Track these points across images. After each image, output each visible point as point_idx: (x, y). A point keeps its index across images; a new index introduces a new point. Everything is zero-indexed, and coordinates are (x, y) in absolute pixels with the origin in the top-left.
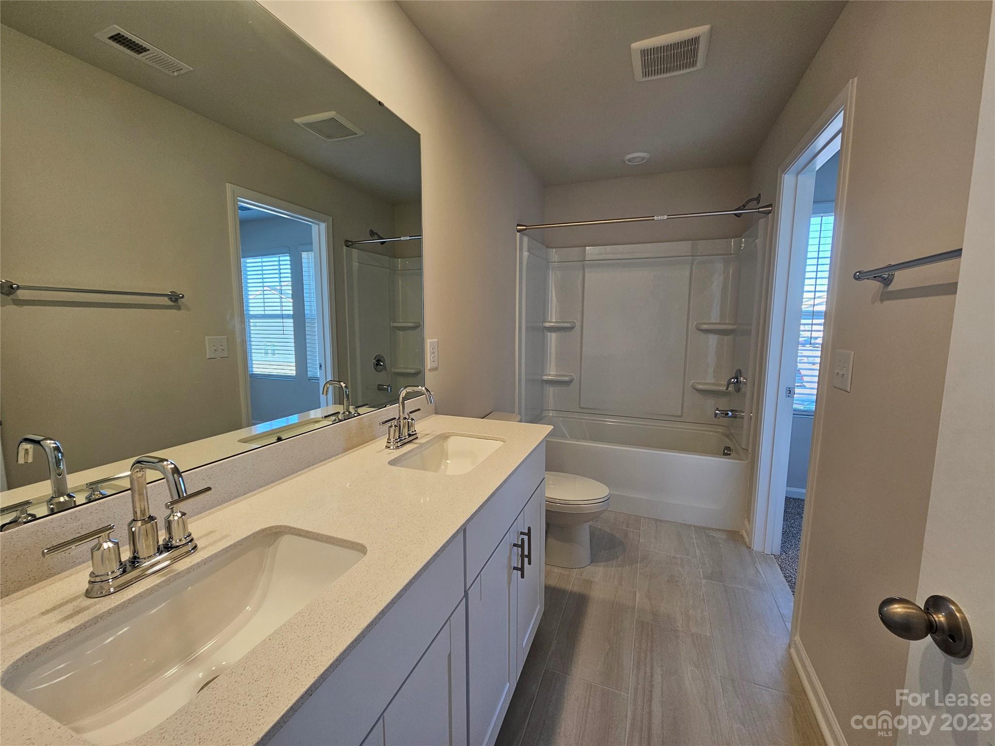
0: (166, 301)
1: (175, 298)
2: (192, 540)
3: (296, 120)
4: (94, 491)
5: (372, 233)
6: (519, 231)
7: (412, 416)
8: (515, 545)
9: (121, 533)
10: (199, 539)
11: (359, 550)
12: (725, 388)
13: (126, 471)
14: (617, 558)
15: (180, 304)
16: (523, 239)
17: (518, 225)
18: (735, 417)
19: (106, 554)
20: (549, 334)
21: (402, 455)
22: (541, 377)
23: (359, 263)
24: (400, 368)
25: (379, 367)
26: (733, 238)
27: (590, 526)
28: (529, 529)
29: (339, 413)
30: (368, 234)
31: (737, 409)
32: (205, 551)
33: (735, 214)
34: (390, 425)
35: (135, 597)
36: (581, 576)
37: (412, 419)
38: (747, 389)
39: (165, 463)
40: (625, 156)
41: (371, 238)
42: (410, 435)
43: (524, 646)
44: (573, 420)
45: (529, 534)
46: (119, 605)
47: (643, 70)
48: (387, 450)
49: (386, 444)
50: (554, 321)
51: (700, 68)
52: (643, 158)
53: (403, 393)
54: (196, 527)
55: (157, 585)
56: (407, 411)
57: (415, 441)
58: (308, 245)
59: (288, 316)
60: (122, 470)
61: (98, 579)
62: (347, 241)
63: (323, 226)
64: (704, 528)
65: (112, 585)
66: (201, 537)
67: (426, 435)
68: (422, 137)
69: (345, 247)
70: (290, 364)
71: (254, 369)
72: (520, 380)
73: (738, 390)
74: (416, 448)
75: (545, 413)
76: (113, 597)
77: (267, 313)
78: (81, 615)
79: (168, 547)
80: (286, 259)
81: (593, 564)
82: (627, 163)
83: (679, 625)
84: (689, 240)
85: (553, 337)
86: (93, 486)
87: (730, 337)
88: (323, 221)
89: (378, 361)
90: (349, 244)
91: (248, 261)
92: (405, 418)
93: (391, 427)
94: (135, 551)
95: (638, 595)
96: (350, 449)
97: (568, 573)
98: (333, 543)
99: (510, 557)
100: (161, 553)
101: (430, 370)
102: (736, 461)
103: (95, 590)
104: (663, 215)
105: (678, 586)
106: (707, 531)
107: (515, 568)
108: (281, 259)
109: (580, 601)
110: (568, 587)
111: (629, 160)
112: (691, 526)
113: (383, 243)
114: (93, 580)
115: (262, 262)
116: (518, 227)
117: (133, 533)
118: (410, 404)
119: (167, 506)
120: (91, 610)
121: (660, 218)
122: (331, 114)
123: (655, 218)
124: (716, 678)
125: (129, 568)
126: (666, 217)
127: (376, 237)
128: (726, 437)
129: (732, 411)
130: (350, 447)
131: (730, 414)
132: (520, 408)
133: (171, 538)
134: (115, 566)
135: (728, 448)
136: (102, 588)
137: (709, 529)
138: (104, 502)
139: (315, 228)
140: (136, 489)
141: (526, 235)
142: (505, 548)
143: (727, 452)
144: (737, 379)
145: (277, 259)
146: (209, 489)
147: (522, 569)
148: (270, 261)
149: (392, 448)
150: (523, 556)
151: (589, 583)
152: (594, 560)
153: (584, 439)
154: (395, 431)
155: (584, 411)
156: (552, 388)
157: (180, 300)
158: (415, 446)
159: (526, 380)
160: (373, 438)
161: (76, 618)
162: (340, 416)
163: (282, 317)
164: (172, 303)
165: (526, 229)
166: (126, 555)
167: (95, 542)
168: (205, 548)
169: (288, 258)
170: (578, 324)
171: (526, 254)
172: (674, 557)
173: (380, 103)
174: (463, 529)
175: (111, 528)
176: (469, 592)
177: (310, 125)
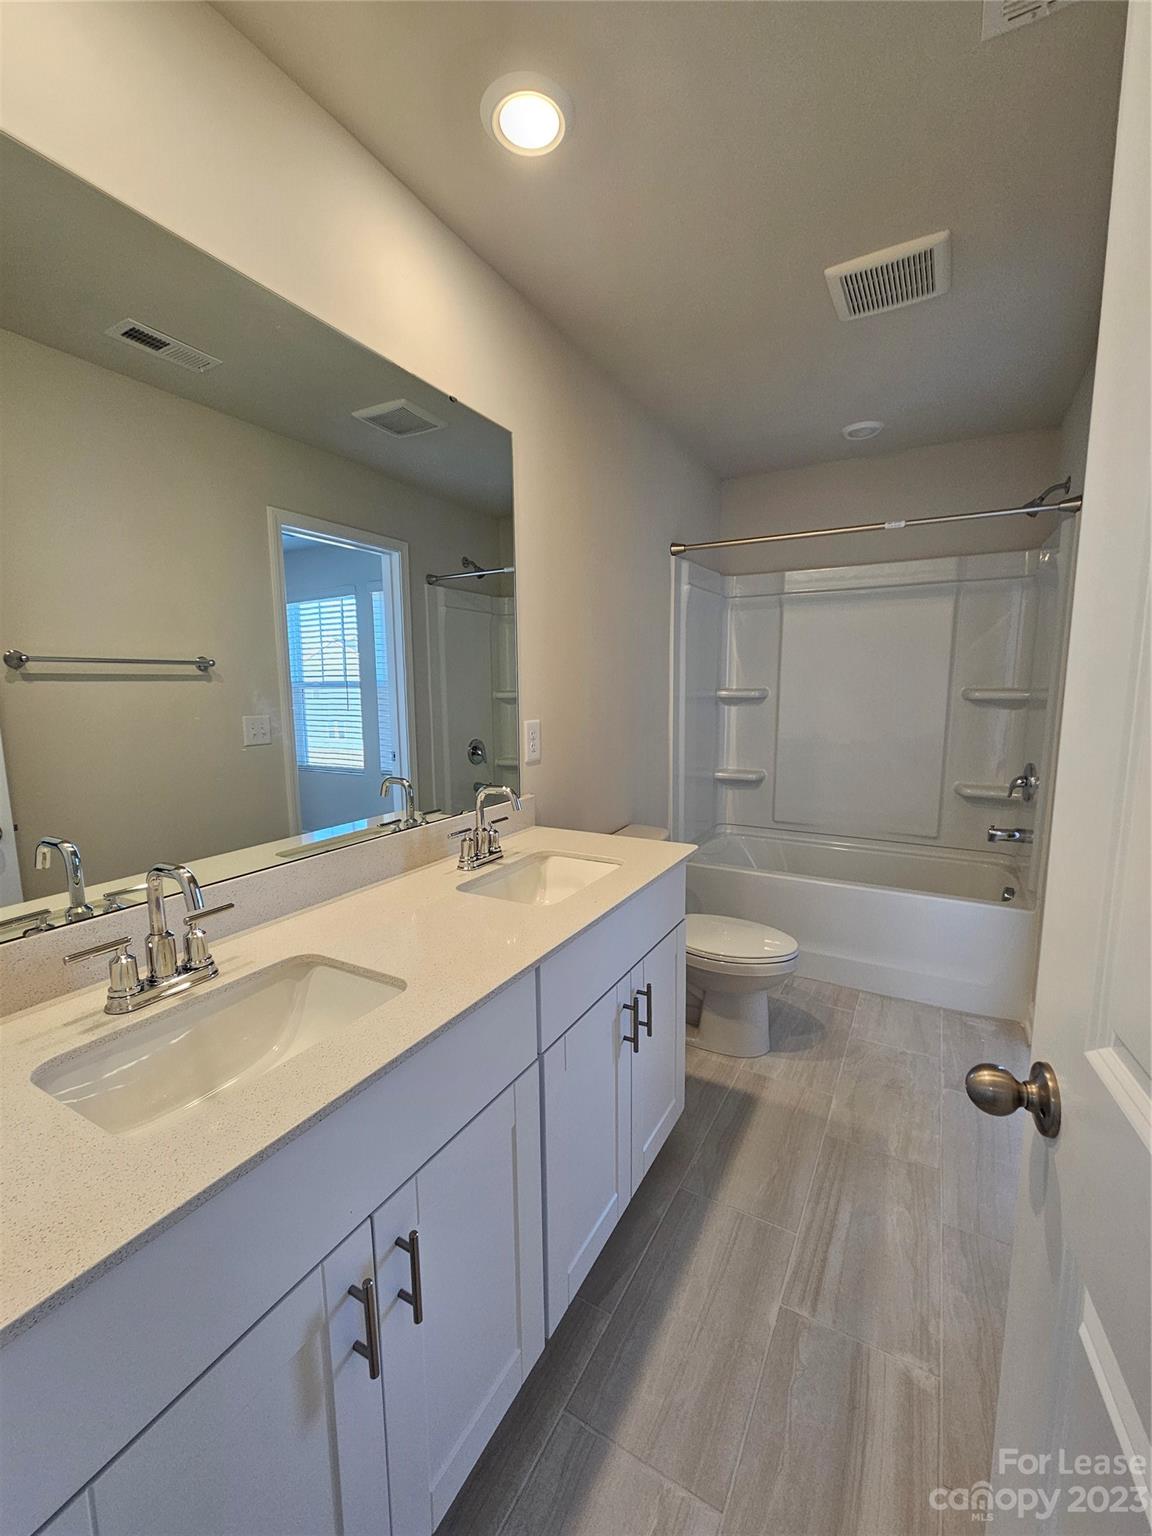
0: (192, 670)
1: (204, 665)
2: (212, 963)
3: (355, 414)
4: (112, 904)
5: (466, 562)
6: (673, 554)
7: (496, 826)
8: (625, 1006)
9: (138, 950)
10: (219, 964)
11: (399, 987)
12: (1006, 794)
13: (142, 883)
14: (812, 1047)
15: (211, 673)
16: (680, 566)
17: (673, 545)
18: (1021, 841)
19: (124, 970)
20: (726, 707)
21: (477, 879)
22: (714, 773)
23: (447, 606)
24: (507, 759)
25: (475, 757)
26: (1029, 549)
27: (770, 1000)
28: (649, 986)
29: (400, 820)
30: (461, 564)
31: (1027, 828)
32: (227, 976)
33: (1028, 513)
34: (463, 838)
35: (152, 1017)
36: (752, 1069)
37: (496, 832)
38: (1039, 797)
39: (182, 870)
40: (844, 426)
41: (466, 570)
42: (491, 853)
43: (645, 1149)
44: (763, 840)
45: (648, 994)
46: (137, 1023)
47: (848, 305)
48: (460, 872)
49: (457, 863)
50: (734, 687)
51: (940, 293)
52: (873, 430)
53: (481, 796)
54: (217, 952)
55: (175, 1008)
56: (488, 819)
57: (499, 861)
58: (376, 582)
59: (353, 685)
60: (140, 883)
61: (116, 995)
62: (429, 576)
63: (396, 556)
64: (961, 1013)
65: (130, 1002)
66: (223, 963)
67: (517, 853)
68: (513, 436)
69: (426, 586)
70: (355, 752)
71: (310, 760)
72: (676, 777)
73: (1028, 797)
74: (499, 870)
75: (720, 829)
76: (131, 1015)
77: (327, 679)
78: (101, 1029)
79: (186, 969)
80: (350, 603)
81: (772, 1053)
82: (849, 438)
83: (892, 1149)
84: (951, 556)
85: (732, 713)
86: (110, 896)
87: (1022, 712)
88: (396, 549)
89: (475, 748)
90: (432, 580)
91: (302, 606)
92: (484, 830)
93: (465, 840)
94: (152, 970)
95: (834, 1101)
96: (413, 869)
97: (731, 1064)
98: (370, 978)
99: (617, 1021)
100: (179, 974)
101: (528, 764)
102: (1019, 911)
103: (114, 1006)
104: (900, 521)
105: (900, 1094)
106: (964, 1018)
107: (626, 1038)
108: (345, 602)
109: (745, 1105)
110: (729, 1082)
111: (850, 434)
112: (939, 1009)
113: (480, 577)
114: (112, 995)
115: (320, 607)
116: (673, 548)
117: (151, 949)
118: (492, 811)
119: (186, 923)
120: (111, 1025)
121: (894, 525)
122: (400, 403)
123: (886, 526)
124: (938, 1226)
125: (146, 987)
126: (903, 524)
127: (471, 568)
128: (1011, 873)
129: (1018, 831)
130: (411, 866)
131: (1017, 835)
132: (676, 819)
133: (190, 960)
134: (133, 983)
135: (1010, 891)
136: (120, 1005)
137: (968, 1015)
138: (122, 915)
139: (385, 559)
140: (155, 902)
141: (688, 560)
142: (609, 1007)
143: (1008, 895)
144: (1026, 779)
145: (339, 603)
146: (231, 906)
147: (634, 1040)
148: (331, 605)
149: (466, 868)
150: (636, 1023)
151: (761, 1080)
152: (775, 1047)
153: (780, 869)
154: (470, 847)
155: (780, 826)
156: (730, 792)
157: (211, 669)
158: (497, 867)
159: (686, 777)
160: (444, 856)
161: (96, 1031)
162: (402, 826)
163: (346, 685)
164: (200, 673)
165: (685, 550)
166: (144, 974)
167: (112, 955)
168: (224, 974)
169: (354, 601)
170: (771, 693)
171: (685, 588)
172: (901, 1053)
173: (451, 398)
174: (536, 968)
175: (127, 941)
176: (545, 1055)
177: (373, 419)
